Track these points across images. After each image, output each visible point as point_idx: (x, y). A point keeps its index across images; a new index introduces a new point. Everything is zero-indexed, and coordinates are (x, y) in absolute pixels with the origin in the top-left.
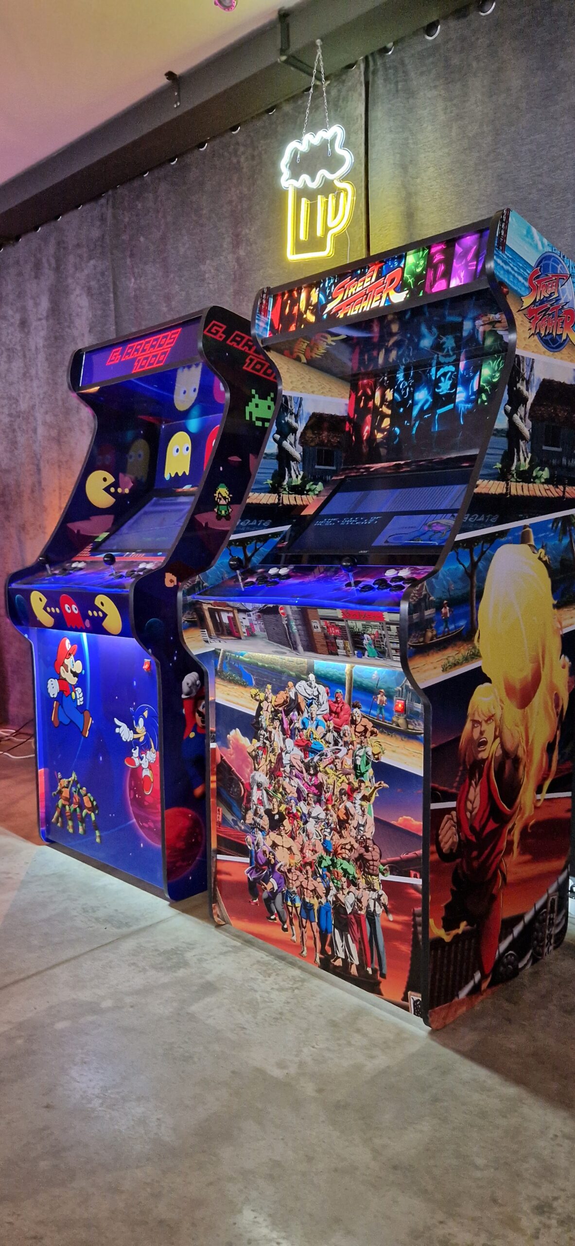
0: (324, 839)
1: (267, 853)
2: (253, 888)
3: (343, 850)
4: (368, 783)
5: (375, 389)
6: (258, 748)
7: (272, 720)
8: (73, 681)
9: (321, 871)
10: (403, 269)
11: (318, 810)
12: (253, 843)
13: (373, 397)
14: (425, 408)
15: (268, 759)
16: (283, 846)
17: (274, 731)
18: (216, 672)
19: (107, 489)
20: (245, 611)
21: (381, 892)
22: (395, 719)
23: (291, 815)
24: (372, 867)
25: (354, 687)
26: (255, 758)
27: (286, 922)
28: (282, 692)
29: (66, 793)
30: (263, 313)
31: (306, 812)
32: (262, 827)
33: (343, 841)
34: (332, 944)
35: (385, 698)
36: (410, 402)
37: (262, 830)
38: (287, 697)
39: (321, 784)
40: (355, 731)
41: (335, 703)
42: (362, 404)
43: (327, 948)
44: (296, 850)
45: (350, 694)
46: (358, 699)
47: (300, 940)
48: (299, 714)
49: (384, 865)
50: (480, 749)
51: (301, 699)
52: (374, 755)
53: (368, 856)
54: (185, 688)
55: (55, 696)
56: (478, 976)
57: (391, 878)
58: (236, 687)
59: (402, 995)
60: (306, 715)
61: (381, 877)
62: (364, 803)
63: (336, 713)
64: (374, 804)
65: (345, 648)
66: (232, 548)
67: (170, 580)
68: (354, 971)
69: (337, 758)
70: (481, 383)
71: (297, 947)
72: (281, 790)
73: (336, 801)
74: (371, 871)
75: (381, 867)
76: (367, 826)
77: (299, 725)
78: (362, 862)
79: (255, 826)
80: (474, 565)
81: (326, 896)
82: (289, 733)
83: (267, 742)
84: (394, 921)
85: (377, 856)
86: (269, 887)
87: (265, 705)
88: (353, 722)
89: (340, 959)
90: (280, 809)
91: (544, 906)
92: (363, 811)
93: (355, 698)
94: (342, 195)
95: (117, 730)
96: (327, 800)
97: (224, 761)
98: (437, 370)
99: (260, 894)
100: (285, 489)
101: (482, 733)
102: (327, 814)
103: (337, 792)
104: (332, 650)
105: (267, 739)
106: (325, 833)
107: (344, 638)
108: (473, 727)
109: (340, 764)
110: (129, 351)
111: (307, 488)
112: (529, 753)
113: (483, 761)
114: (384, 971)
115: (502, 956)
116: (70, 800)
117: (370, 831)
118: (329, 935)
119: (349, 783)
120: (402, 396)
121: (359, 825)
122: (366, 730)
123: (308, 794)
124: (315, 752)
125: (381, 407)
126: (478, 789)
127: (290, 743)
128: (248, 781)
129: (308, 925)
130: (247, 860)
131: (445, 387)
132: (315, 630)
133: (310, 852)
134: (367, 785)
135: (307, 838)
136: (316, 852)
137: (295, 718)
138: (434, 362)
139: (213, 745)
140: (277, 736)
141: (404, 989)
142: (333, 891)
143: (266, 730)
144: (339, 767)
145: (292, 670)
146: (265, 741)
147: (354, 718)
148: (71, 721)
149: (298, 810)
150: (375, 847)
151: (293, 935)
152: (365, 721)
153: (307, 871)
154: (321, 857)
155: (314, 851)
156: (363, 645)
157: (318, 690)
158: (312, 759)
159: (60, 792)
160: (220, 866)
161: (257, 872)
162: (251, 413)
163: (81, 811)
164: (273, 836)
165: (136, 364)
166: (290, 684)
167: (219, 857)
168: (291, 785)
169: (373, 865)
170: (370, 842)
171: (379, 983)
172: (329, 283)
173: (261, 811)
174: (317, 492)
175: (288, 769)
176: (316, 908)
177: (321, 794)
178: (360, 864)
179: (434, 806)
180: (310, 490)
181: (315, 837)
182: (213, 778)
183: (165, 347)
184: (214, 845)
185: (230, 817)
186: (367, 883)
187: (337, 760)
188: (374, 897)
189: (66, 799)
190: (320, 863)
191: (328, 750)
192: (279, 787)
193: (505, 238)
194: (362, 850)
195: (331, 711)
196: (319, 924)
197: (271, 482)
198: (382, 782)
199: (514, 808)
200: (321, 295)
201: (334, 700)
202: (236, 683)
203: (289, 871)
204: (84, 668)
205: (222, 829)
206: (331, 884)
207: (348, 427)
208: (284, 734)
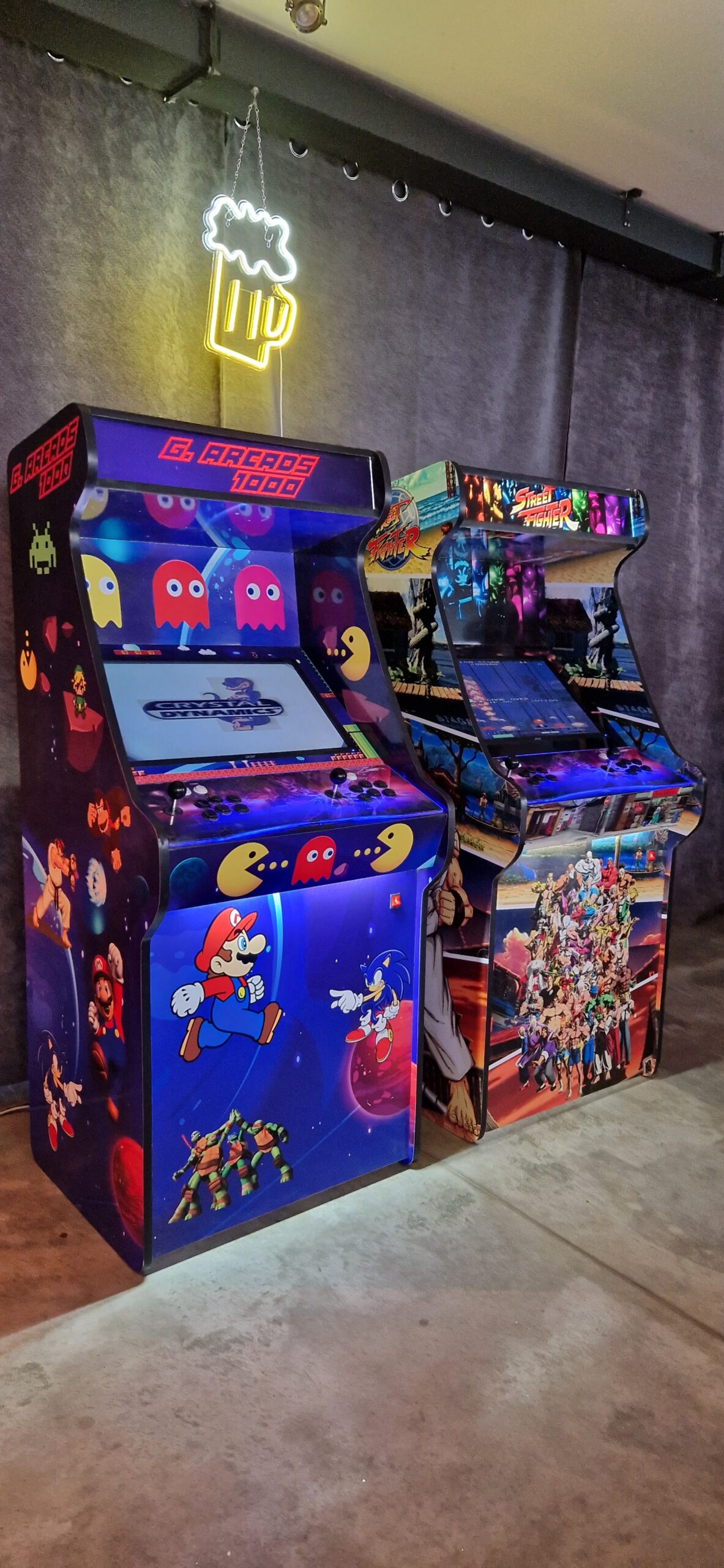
0: (592, 987)
1: (541, 1030)
2: (526, 1072)
3: (606, 986)
4: (626, 924)
6: (536, 938)
7: (552, 905)
9: (587, 1015)
10: (571, 501)
11: (588, 966)
12: (527, 1030)
15: (546, 943)
16: (556, 1015)
17: (552, 915)
21: (630, 1001)
22: (646, 867)
23: (565, 983)
24: (625, 987)
25: (621, 851)
26: (531, 948)
27: (554, 1080)
28: (563, 876)
29: (210, 1155)
31: (578, 973)
32: (536, 1010)
33: (606, 980)
34: (592, 1068)
35: (641, 854)
37: (536, 1012)
38: (567, 879)
39: (592, 942)
40: (620, 887)
41: (607, 870)
43: (589, 1074)
44: (566, 1010)
45: (618, 859)
46: (626, 860)
47: (565, 1086)
48: (577, 890)
49: (632, 980)
51: (578, 877)
52: (631, 900)
53: (623, 980)
55: (193, 1011)
57: (637, 986)
58: (516, 887)
59: (639, 1067)
60: (582, 889)
61: (631, 990)
62: (621, 941)
63: (606, 878)
68: (608, 1075)
69: (604, 915)
72: (557, 965)
74: (624, 990)
75: (632, 982)
76: (622, 958)
77: (576, 900)
79: (531, 1012)
81: (591, 1032)
82: (564, 911)
83: (546, 928)
84: (636, 1017)
85: (629, 976)
86: (540, 1060)
87: (544, 895)
88: (619, 880)
89: (599, 1075)
90: (555, 982)
92: (621, 947)
93: (621, 861)
96: (596, 953)
97: (499, 967)
99: (533, 1072)
102: (594, 965)
103: (603, 943)
105: (546, 925)
106: (592, 981)
107: (643, 813)
109: (608, 919)
110: (214, 453)
114: (629, 1058)
116: (221, 1159)
117: (625, 960)
118: (590, 1063)
119: (612, 931)
121: (618, 960)
122: (627, 883)
123: (580, 957)
124: (588, 918)
127: (567, 919)
128: (524, 974)
129: (575, 1066)
130: (519, 1050)
133: (579, 1004)
134: (625, 926)
135: (578, 994)
136: (584, 1002)
137: (573, 895)
140: (556, 919)
141: (640, 1061)
142: (596, 1024)
143: (545, 918)
144: (606, 921)
146: (544, 927)
147: (620, 877)
148: (235, 1033)
149: (571, 975)
150: (628, 970)
151: (560, 1086)
152: (627, 877)
153: (576, 1023)
154: (589, 1003)
156: (653, 816)
157: (593, 864)
159: (193, 1164)
160: (490, 1076)
161: (528, 1056)
165: (236, 479)
166: (571, 866)
167: (489, 1068)
168: (566, 956)
169: (626, 984)
170: (624, 969)
172: (510, 484)
175: (564, 943)
176: (581, 1049)
177: (591, 951)
178: (617, 990)
181: (584, 989)
183: (292, 472)
185: (503, 1020)
186: (621, 1000)
187: (605, 917)
188: (625, 1009)
189: (209, 1165)
190: (587, 1009)
191: (600, 911)
192: (555, 964)
194: (620, 978)
195: (603, 877)
196: (583, 1060)
198: (636, 918)
200: (504, 494)
201: (606, 867)
202: (517, 883)
203: (561, 1033)
204: (270, 940)
205: (492, 1039)
206: (595, 1020)
208: (562, 914)
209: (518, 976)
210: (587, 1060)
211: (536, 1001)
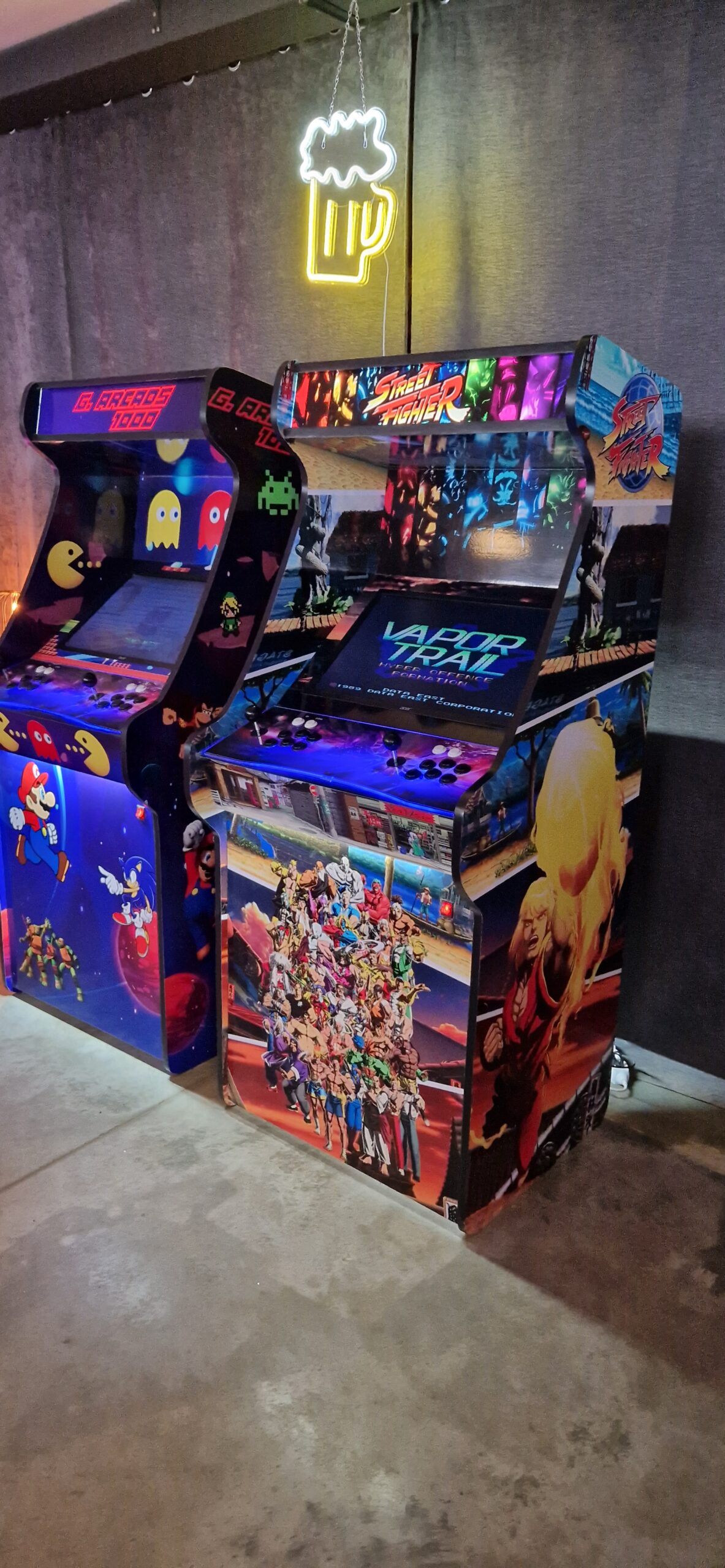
0: (355, 1034)
1: (289, 1040)
2: (271, 1074)
3: (377, 1049)
4: (407, 984)
5: (419, 482)
6: (279, 927)
7: (297, 900)
8: (44, 815)
9: (350, 1067)
10: (465, 378)
11: (348, 1004)
12: (272, 1028)
13: (416, 492)
14: (480, 518)
15: (291, 941)
16: (307, 1036)
17: (298, 912)
18: (229, 836)
19: (74, 565)
20: (269, 782)
21: (418, 1096)
22: (440, 921)
23: (317, 1004)
24: (408, 1070)
25: (395, 879)
26: (276, 937)
27: (309, 1113)
28: (309, 871)
29: (37, 941)
30: (286, 396)
31: (335, 1004)
32: (283, 1012)
33: (376, 1039)
34: (361, 1142)
35: (430, 897)
36: (462, 507)
37: (283, 1015)
38: (315, 878)
40: (394, 927)
41: (371, 892)
42: (402, 499)
43: (356, 1146)
44: (322, 1040)
45: (390, 886)
46: (400, 894)
47: (324, 1134)
48: (329, 899)
49: (422, 1069)
50: (530, 948)
51: (331, 883)
52: (415, 955)
53: (405, 1058)
54: (187, 840)
55: (20, 828)
56: (515, 1174)
57: (429, 1083)
58: (254, 857)
59: (437, 1200)
60: (337, 900)
61: (419, 1081)
62: (401, 1004)
63: (372, 904)
64: (413, 1006)
65: (387, 841)
66: (247, 689)
67: (169, 716)
68: (384, 1170)
69: (372, 952)
70: (548, 501)
71: (322, 1139)
72: (306, 976)
73: (370, 997)
74: (408, 1074)
75: (419, 1071)
76: (405, 1028)
77: (328, 910)
78: (397, 1064)
79: (273, 1010)
80: (535, 755)
81: (356, 1093)
82: (317, 916)
83: (291, 923)
84: (431, 1127)
85: (414, 1059)
86: (290, 1075)
87: (287, 881)
88: (393, 917)
89: (370, 1158)
90: (305, 996)
91: (586, 1089)
92: (401, 1012)
93: (395, 892)
94: (381, 205)
95: (103, 880)
96: (360, 995)
97: (238, 935)
98: (496, 473)
99: (280, 1081)
100: (309, 611)
101: (533, 931)
102: (359, 1009)
103: (371, 987)
104: (371, 840)
105: (290, 918)
106: (356, 1028)
107: (386, 831)
108: (525, 927)
109: (376, 960)
110: (105, 399)
111: (335, 605)
112: (580, 939)
113: (533, 959)
114: (419, 1174)
115: (540, 1148)
116: (43, 949)
117: (408, 1033)
118: (358, 1133)
119: (386, 981)
120: (452, 498)
121: (395, 1026)
122: (407, 928)
123: (337, 985)
124: (346, 942)
125: (426, 507)
126: (526, 988)
127: (317, 927)
128: (266, 961)
129: (335, 1119)
130: (265, 1044)
131: (504, 496)
132: (352, 817)
133: (339, 1046)
134: (406, 985)
135: (335, 1031)
136: (345, 1046)
137: (323, 901)
138: (492, 464)
139: (224, 917)
140: (303, 918)
141: (439, 1195)
142: (364, 1089)
143: (289, 910)
144: (374, 961)
145: (321, 849)
146: (288, 921)
147: (394, 913)
148: (42, 860)
149: (325, 1000)
150: (413, 1050)
151: (317, 1127)
152: (406, 918)
153: (334, 1065)
154: (352, 1052)
155: (344, 1046)
156: (408, 841)
157: (352, 876)
158: (344, 949)
159: (30, 939)
160: (231, 1047)
161: (276, 1058)
162: (264, 500)
163: (58, 964)
164: (295, 1023)
165: (114, 419)
166: (319, 863)
167: (230, 1036)
168: (319, 974)
169: (410, 1068)
170: (407, 1045)
171: (412, 1185)
172: (371, 373)
173: (282, 995)
174: (345, 609)
175: (314, 955)
176: (344, 1103)
177: (353, 987)
178: (395, 1065)
179: (480, 1018)
180: (338, 607)
181: (344, 1030)
182: (225, 952)
183: (153, 405)
184: (225, 1024)
185: (244, 997)
186: (402, 1085)
187: (372, 955)
188: (409, 1101)
189: (37, 948)
190: (350, 1058)
191: (363, 942)
192: (304, 973)
193: (589, 372)
194: (399, 1052)
195: (367, 902)
196: (346, 1120)
197: (293, 604)
198: (424, 985)
199: (562, 999)
200: (360, 387)
201: (371, 890)
202: (253, 852)
203: (314, 1062)
204: (58, 801)
205: (234, 1007)
206: (362, 1081)
207: (383, 524)
208: (311, 917)
209: (260, 959)
210: (352, 1124)
211: (281, 1001)
